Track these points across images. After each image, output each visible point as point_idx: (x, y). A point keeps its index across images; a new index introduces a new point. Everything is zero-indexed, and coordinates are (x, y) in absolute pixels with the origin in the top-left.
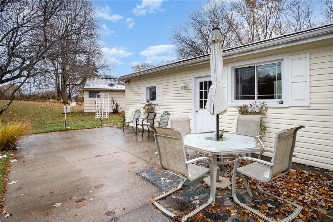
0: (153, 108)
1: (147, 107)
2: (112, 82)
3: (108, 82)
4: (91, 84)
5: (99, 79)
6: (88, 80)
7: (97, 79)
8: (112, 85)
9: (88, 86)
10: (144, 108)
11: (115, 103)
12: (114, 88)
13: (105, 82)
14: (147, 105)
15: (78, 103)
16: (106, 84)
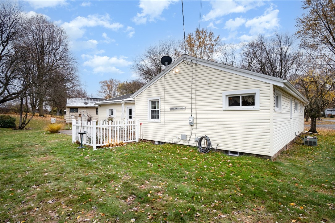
0: (112, 119)
1: (109, 118)
2: (87, 101)
3: (83, 101)
4: (71, 103)
5: (76, 99)
6: (68, 99)
7: (74, 98)
8: (86, 103)
9: (69, 104)
10: (108, 119)
11: (89, 116)
12: (88, 105)
13: (81, 101)
14: (109, 117)
15: (53, 116)
16: (82, 102)
